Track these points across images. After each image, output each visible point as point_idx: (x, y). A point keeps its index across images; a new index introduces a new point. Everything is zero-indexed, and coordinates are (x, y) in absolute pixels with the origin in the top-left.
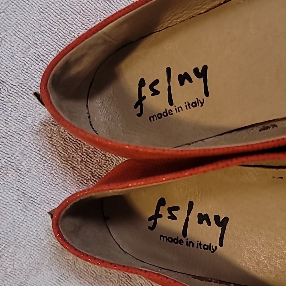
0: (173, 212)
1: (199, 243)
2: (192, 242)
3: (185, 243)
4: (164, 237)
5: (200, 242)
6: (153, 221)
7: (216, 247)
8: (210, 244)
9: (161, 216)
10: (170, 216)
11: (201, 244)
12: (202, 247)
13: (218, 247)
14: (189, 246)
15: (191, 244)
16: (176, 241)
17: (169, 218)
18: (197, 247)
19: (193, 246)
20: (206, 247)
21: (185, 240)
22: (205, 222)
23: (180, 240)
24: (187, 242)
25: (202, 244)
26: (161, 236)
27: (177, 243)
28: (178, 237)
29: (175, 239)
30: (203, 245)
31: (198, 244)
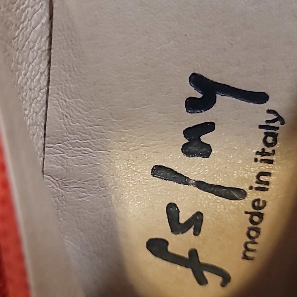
0: (182, 220)
1: (259, 157)
2: (258, 177)
3: (259, 195)
4: (247, 249)
5: (258, 153)
6: (206, 274)
7: (269, 111)
8: (261, 127)
9: (193, 253)
10: (192, 230)
11: (262, 153)
12: (269, 150)
13: (268, 105)
14: (267, 183)
15: (262, 178)
16: (256, 219)
17: (197, 232)
18: (271, 162)
19: (268, 174)
20: (270, 140)
21: (252, 195)
22: (205, 138)
23: (254, 206)
24: (257, 189)
25: (263, 149)
26: (245, 257)
27: (261, 216)
28: (246, 213)
29: (252, 221)
30: (265, 147)
31: (262, 161)
